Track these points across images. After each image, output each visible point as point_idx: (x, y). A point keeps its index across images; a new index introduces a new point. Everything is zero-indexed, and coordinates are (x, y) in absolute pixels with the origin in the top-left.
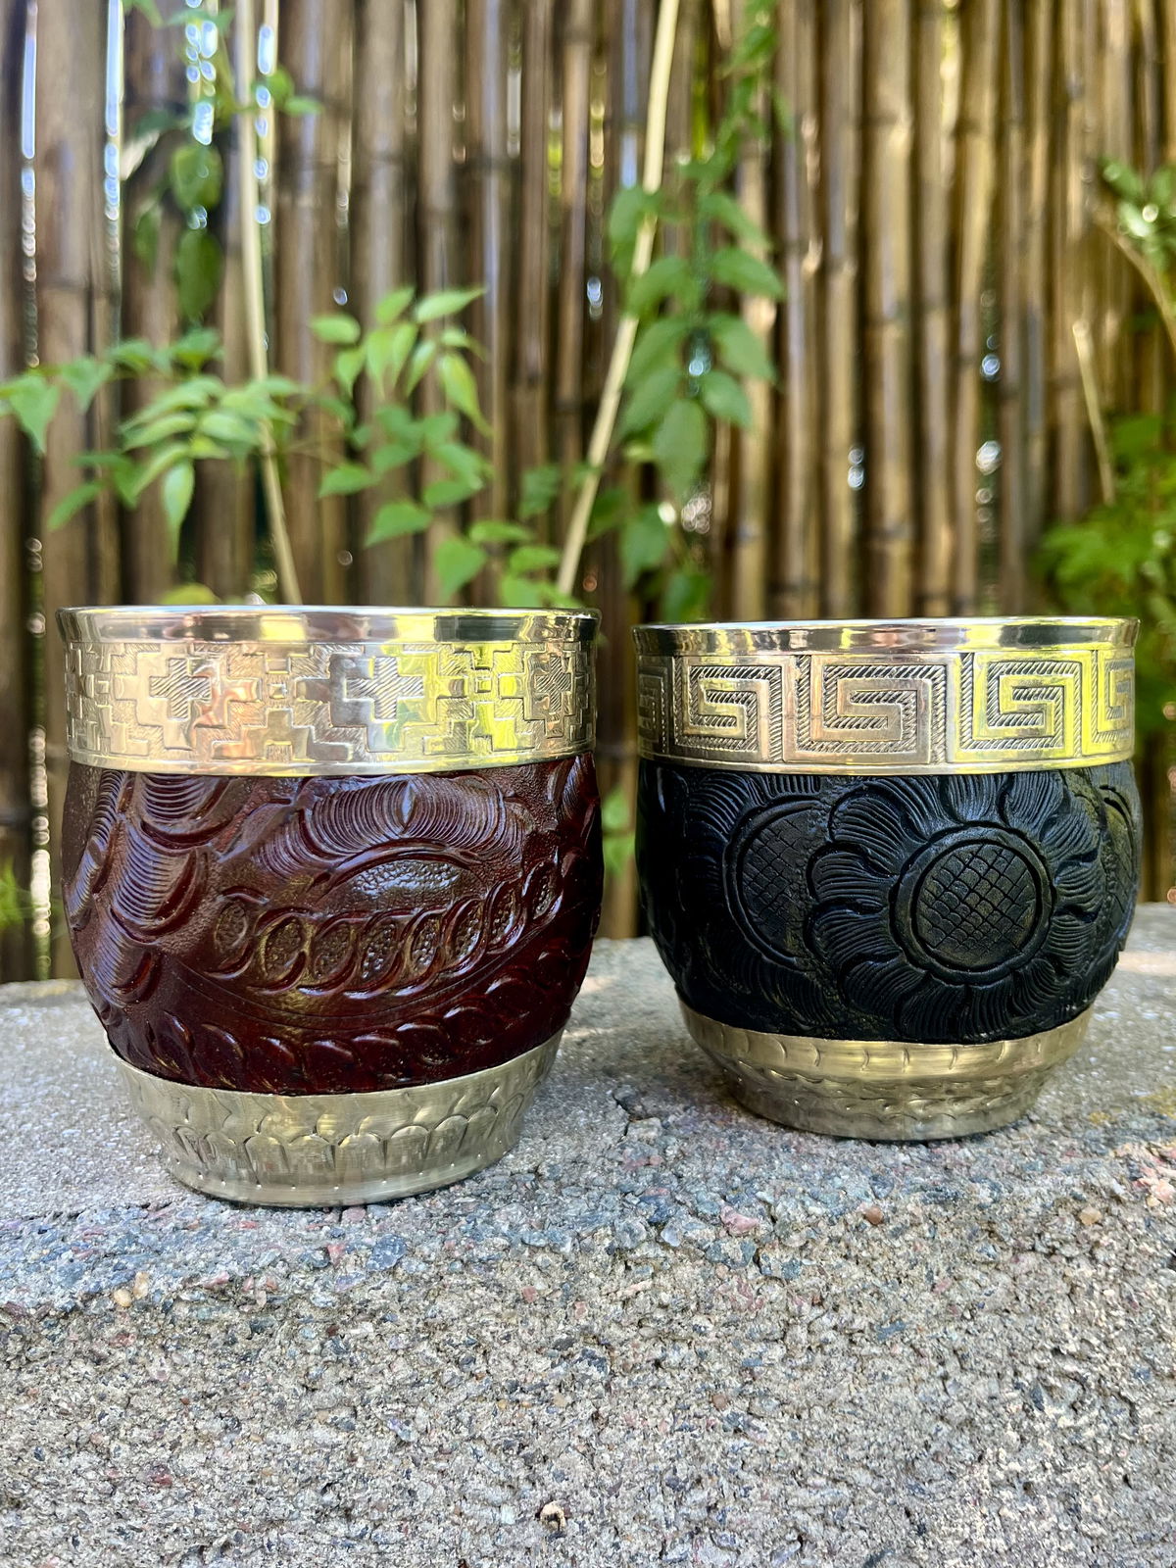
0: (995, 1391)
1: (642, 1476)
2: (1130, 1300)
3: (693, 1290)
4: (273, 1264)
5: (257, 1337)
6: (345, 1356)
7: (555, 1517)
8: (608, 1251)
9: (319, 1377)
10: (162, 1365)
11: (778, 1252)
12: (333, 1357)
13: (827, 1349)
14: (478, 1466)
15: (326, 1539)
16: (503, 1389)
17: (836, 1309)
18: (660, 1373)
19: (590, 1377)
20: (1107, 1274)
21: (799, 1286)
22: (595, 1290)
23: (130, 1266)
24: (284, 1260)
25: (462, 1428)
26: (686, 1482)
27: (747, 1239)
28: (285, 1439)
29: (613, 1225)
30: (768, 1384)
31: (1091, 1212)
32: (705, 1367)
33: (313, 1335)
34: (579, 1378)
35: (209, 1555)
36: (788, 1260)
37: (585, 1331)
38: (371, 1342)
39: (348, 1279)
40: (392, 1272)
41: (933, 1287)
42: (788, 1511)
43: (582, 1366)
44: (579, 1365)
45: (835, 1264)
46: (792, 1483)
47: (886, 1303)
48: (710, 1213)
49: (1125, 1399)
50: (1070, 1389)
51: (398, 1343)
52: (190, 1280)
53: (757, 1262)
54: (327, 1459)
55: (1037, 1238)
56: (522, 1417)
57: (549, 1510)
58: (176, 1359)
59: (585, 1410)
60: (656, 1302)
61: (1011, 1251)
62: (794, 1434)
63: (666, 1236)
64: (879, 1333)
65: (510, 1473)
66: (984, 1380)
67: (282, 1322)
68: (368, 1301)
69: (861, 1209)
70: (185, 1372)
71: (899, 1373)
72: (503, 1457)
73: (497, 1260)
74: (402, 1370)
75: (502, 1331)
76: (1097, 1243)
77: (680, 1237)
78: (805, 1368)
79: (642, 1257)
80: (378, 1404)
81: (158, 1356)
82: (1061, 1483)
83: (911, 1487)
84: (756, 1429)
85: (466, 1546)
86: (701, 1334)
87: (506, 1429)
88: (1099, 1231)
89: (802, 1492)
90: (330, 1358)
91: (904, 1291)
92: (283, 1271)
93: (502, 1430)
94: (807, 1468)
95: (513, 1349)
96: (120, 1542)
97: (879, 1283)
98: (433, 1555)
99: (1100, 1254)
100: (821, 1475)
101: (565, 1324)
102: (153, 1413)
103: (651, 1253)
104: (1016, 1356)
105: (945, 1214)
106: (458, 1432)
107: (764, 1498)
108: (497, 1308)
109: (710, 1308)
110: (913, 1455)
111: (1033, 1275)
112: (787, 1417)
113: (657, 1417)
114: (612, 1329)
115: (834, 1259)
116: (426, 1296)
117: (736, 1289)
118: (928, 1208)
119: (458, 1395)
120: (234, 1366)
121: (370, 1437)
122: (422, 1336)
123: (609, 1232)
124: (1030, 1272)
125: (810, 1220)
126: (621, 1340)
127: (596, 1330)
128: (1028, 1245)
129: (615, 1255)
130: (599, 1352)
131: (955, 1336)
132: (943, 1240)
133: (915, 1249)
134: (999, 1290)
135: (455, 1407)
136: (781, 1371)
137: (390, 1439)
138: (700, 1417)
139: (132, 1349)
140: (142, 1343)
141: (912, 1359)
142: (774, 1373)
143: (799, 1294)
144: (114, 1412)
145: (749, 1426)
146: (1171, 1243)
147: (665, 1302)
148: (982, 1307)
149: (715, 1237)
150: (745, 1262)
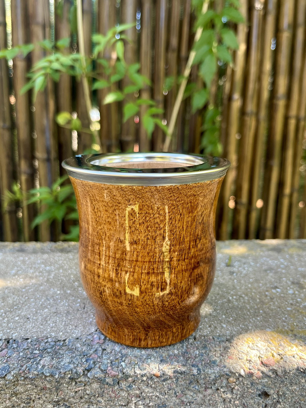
2: (244, 404)
3: (97, 391)
11: (125, 383)
17: (145, 399)
20: (236, 397)
21: (132, 393)
22: (66, 389)
27: (115, 378)
29: (72, 370)
31: (232, 379)
36: (128, 385)
41: (177, 396)
44: (62, 407)
47: (161, 399)
48: (103, 369)
51: (6, 397)
53: (118, 383)
55: (213, 385)
60: (85, 393)
61: (204, 388)
63: (89, 375)
69: (152, 373)
73: (35, 378)
74: (8, 403)
75: (37, 396)
76: (234, 388)
77: (93, 376)
79: (80, 381)
86: (100, 403)
88: (234, 385)
91: (166, 396)
95: (41, 402)
99: (234, 391)
101: (56, 397)
103: (83, 380)
105: (181, 376)
108: (36, 391)
109: (102, 396)
111: (211, 395)
114: (71, 399)
115: (143, 386)
116: (14, 385)
117: (111, 392)
118: (175, 374)
122: (13, 395)
123: (70, 373)
125: (135, 375)
126: (74, 402)
127: (66, 399)
128: (210, 386)
129: (72, 380)
132: (180, 383)
133: (171, 385)
134: (199, 399)
146: (260, 390)
147: (88, 394)
148: (193, 402)
149: (104, 377)
150: (114, 385)
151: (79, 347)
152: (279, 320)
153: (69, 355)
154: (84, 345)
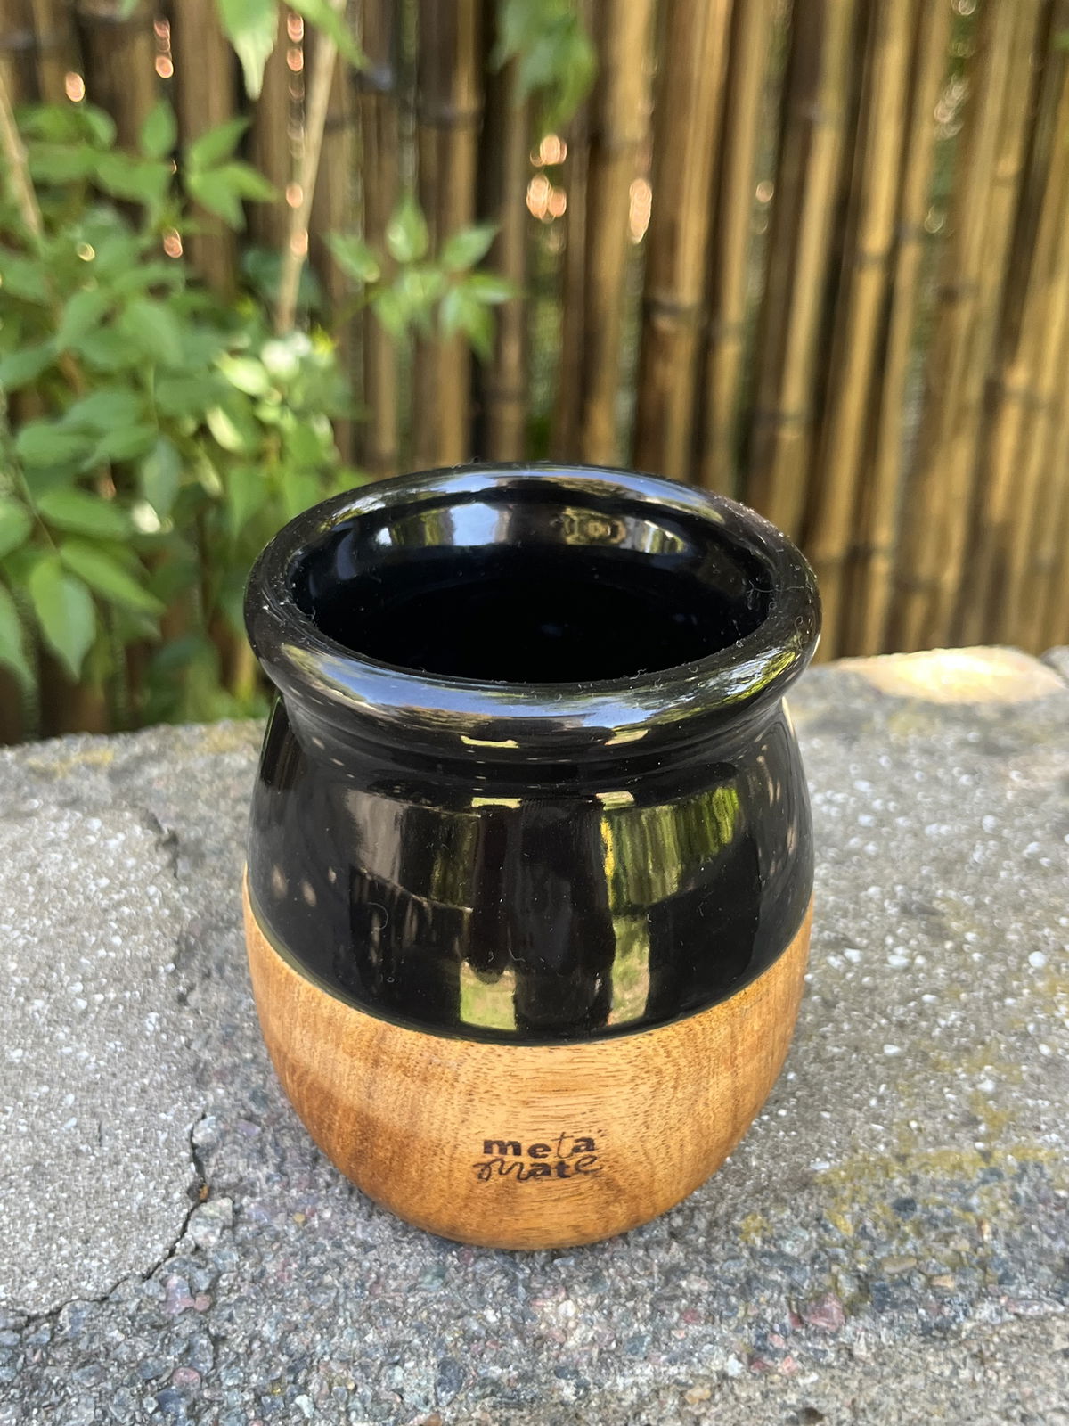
31: (699, 1392)
76: (703, 1415)
88: (706, 1407)
99: (707, 1423)
105: (520, 1413)
118: (498, 1412)
146: (792, 1407)
151: (118, 1344)
152: (858, 1114)
153: (89, 1388)
154: (138, 1331)
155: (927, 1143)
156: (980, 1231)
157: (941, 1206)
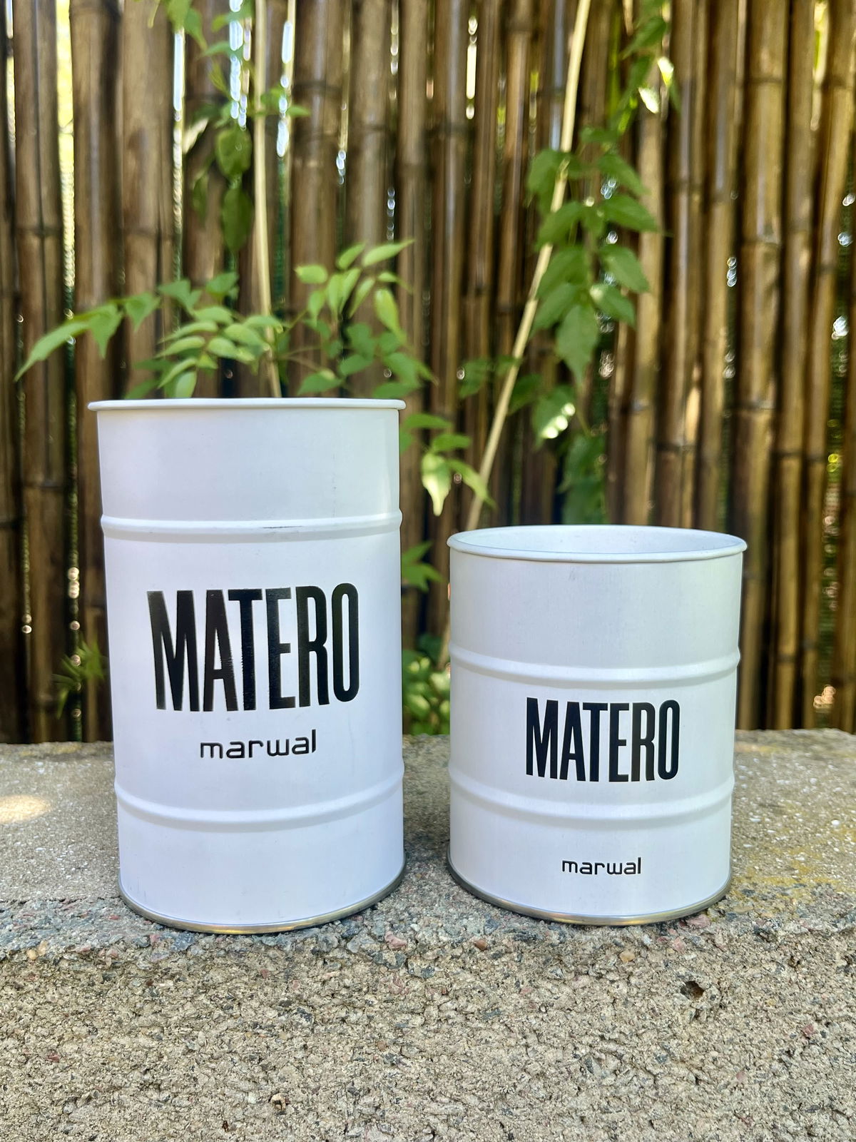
0: (560, 1058)
1: (333, 1084)
2: (653, 1010)
3: (365, 979)
4: (118, 942)
5: (107, 983)
6: (157, 998)
7: (279, 1102)
8: (313, 952)
9: (141, 1008)
10: (53, 993)
11: (419, 962)
12: (150, 998)
13: (450, 1021)
14: (234, 1068)
15: (146, 1100)
16: (249, 1026)
17: (457, 999)
18: (345, 1026)
19: (301, 1024)
20: (638, 993)
21: (432, 983)
22: (304, 974)
23: (40, 936)
24: (123, 941)
25: (224, 1046)
26: (360, 1091)
27: (400, 952)
28: (122, 1041)
29: (317, 937)
30: (413, 1040)
31: (628, 954)
32: (373, 1025)
33: (139, 985)
34: (294, 1024)
35: (79, 1103)
36: (426, 967)
37: (299, 997)
38: (172, 992)
39: (158, 954)
40: (185, 953)
41: (520, 991)
42: (424, 1115)
43: (297, 1017)
44: (295, 1016)
45: (455, 972)
46: (427, 1099)
47: (489, 998)
48: (378, 935)
49: (649, 1072)
50: (612, 1062)
51: (187, 994)
52: (70, 948)
53: (406, 965)
54: (147, 1055)
55: (591, 967)
56: (260, 1043)
57: (275, 1098)
58: (61, 991)
59: (297, 1042)
60: (341, 983)
61: (573, 974)
62: (428, 1070)
63: (349, 946)
64: (484, 1015)
65: (253, 1074)
66: (553, 1050)
67: (121, 975)
68: (170, 968)
69: (472, 940)
70: (66, 999)
71: (496, 1040)
72: (250, 1064)
73: (245, 952)
74: (190, 1010)
75: (249, 993)
76: (632, 973)
77: (358, 947)
78: (436, 1032)
79: (333, 957)
80: (176, 1027)
81: (51, 989)
82: (605, 1119)
83: (503, 1110)
84: (404, 1064)
85: (227, 1114)
86: (370, 1005)
87: (251, 1049)
88: (633, 966)
89: (434, 1105)
90: (148, 998)
91: (500, 991)
92: (123, 947)
93: (248, 1049)
94: (436, 1091)
95: (255, 1004)
96: (29, 1090)
97: (484, 985)
98: (207, 1116)
99: (633, 980)
100: (445, 1096)
101: (286, 992)
102: (48, 1020)
103: (339, 956)
104: (574, 1037)
105: (528, 947)
106: (222, 1048)
107: (409, 1106)
108: (246, 979)
109: (375, 991)
110: (505, 1091)
111: (587, 989)
112: (424, 1059)
113: (342, 1051)
114: (315, 998)
115: (454, 968)
116: (204, 969)
117: (392, 981)
118: (517, 943)
119: (223, 1027)
120: (93, 998)
121: (171, 1045)
122: (201, 991)
123: (314, 941)
124: (585, 987)
125: (439, 944)
126: (320, 1005)
127: (305, 997)
128: (584, 970)
129: (318, 955)
130: (307, 1010)
131: (534, 1022)
132: (526, 963)
133: (508, 968)
134: (563, 997)
135: (221, 1033)
136: (421, 1032)
137: (183, 1047)
138: (369, 1054)
139: (37, 983)
140: (43, 980)
141: (506, 1033)
142: (415, 1033)
143: (432, 988)
144: (27, 1017)
145: (400, 1062)
146: (683, 977)
147: (348, 985)
148: (552, 1006)
149: (379, 949)
150: (398, 966)
155: (764, 874)
156: (791, 902)
157: (769, 893)
